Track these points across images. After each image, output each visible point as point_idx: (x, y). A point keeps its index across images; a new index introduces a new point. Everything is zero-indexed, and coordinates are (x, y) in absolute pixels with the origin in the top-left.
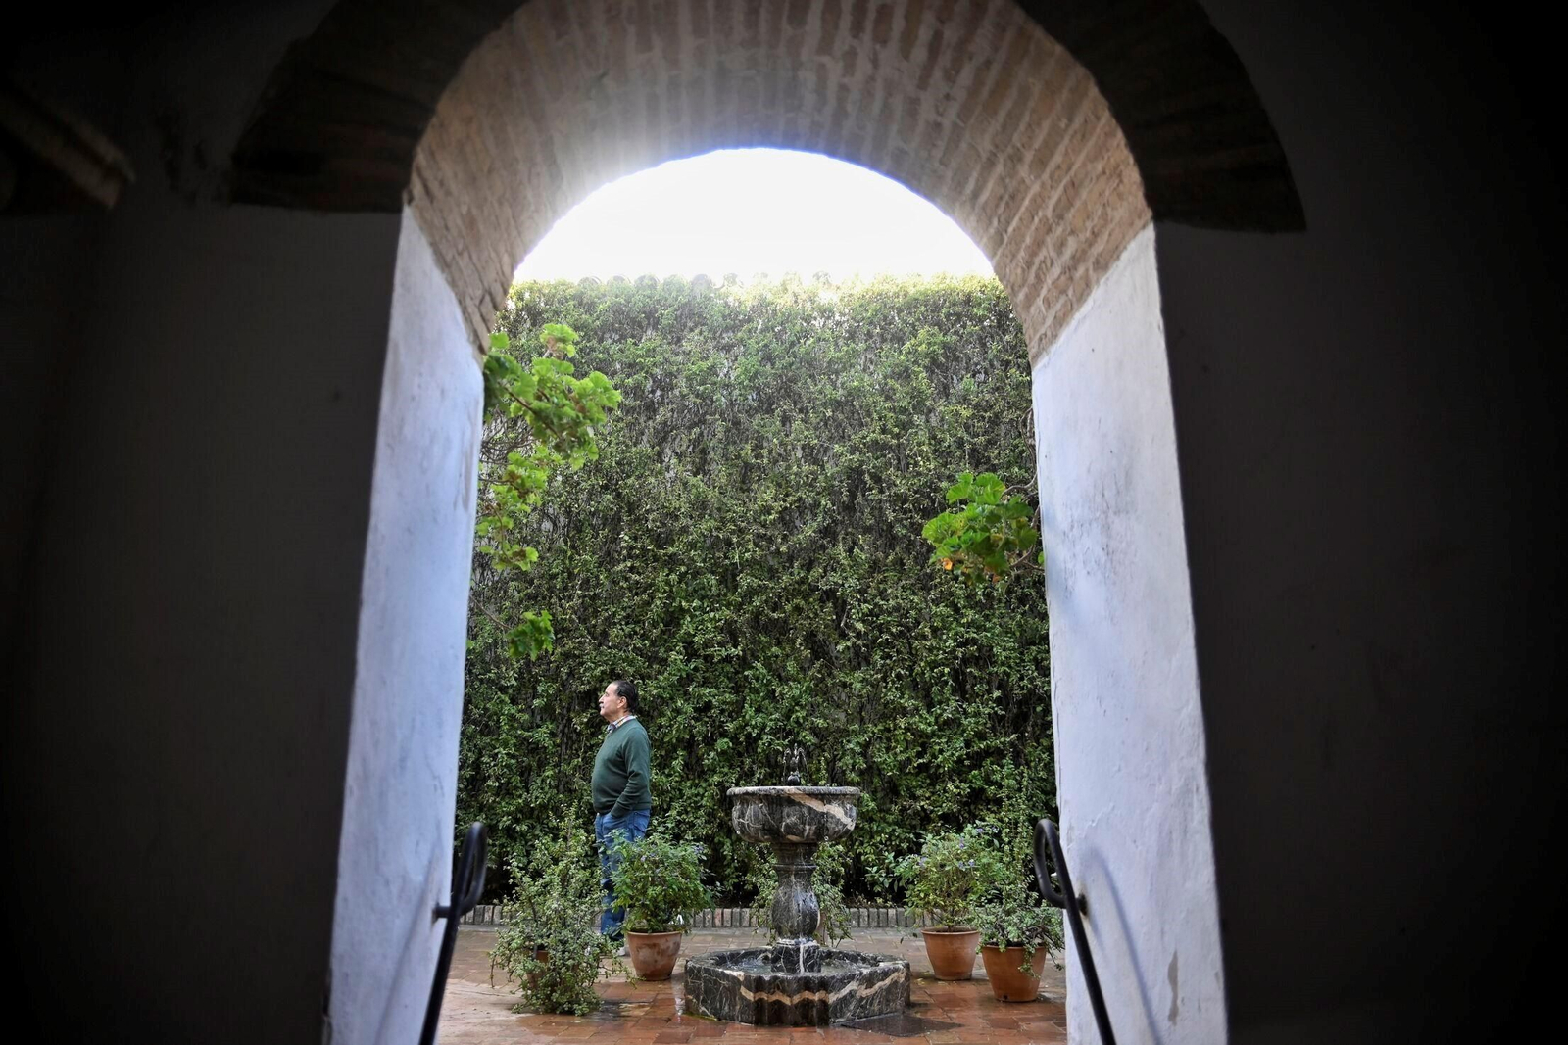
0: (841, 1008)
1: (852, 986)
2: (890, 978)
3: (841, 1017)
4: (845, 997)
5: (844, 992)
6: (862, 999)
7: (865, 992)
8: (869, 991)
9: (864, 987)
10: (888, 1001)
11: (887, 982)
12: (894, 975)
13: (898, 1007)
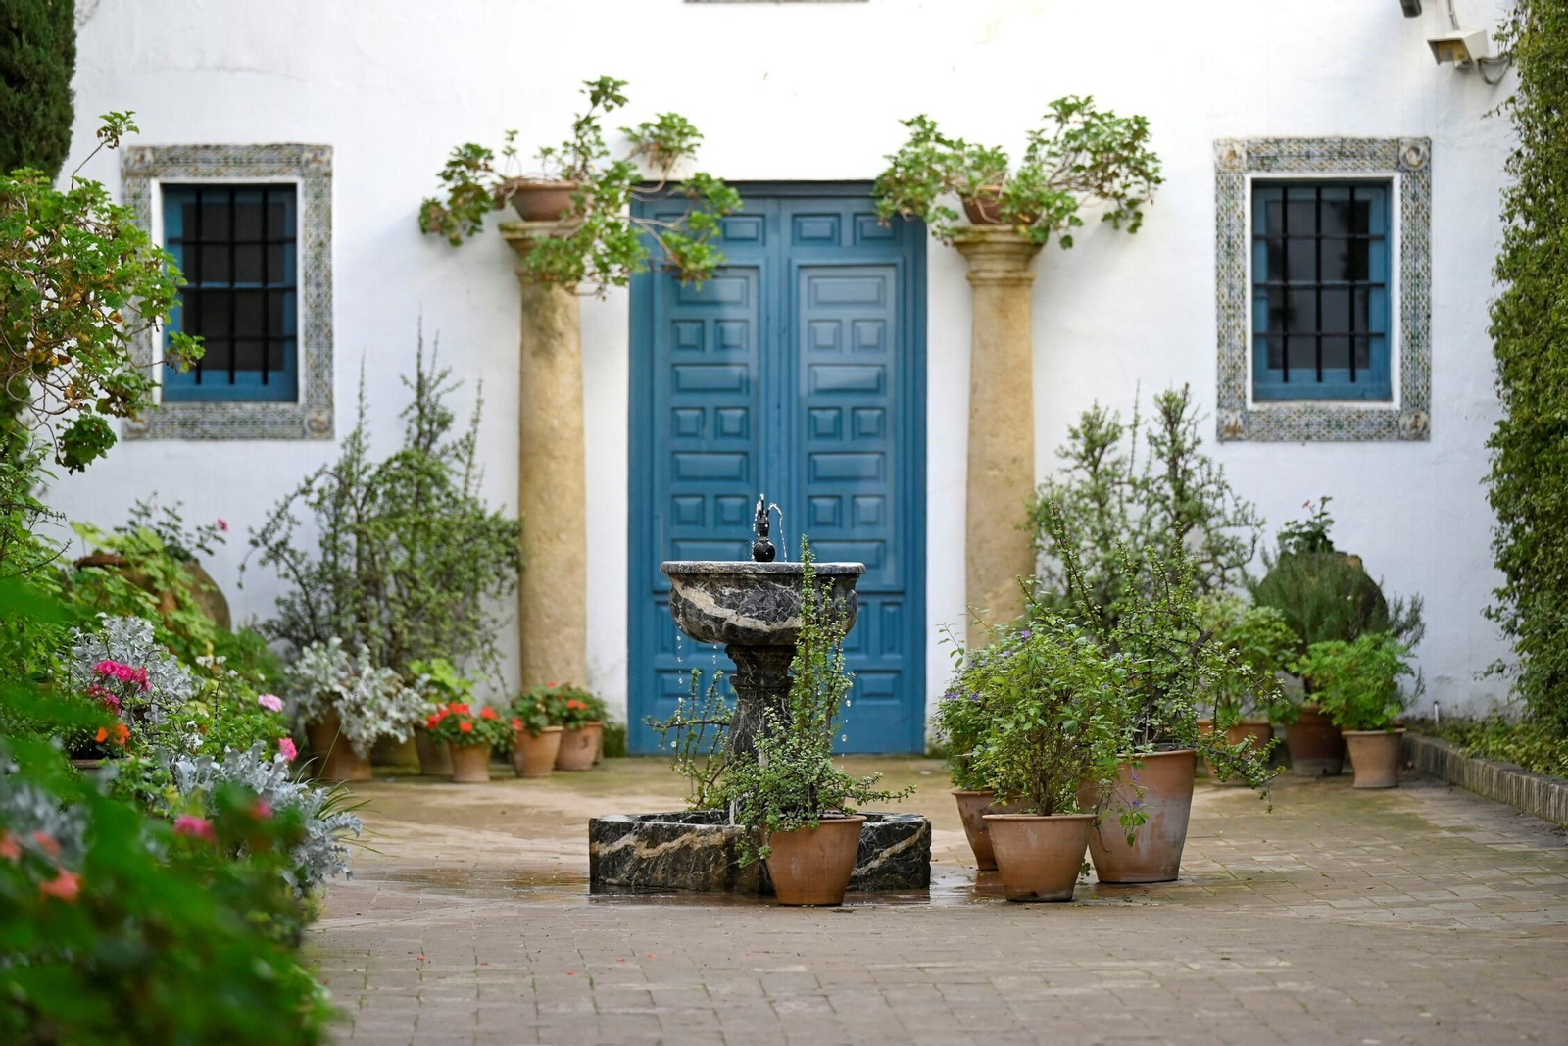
0: (614, 866)
1: (628, 840)
2: (681, 839)
3: (614, 877)
4: (619, 851)
5: (619, 845)
6: (641, 860)
7: (643, 851)
8: (650, 851)
9: (645, 844)
10: (675, 870)
11: (676, 844)
12: (686, 837)
13: (689, 882)
